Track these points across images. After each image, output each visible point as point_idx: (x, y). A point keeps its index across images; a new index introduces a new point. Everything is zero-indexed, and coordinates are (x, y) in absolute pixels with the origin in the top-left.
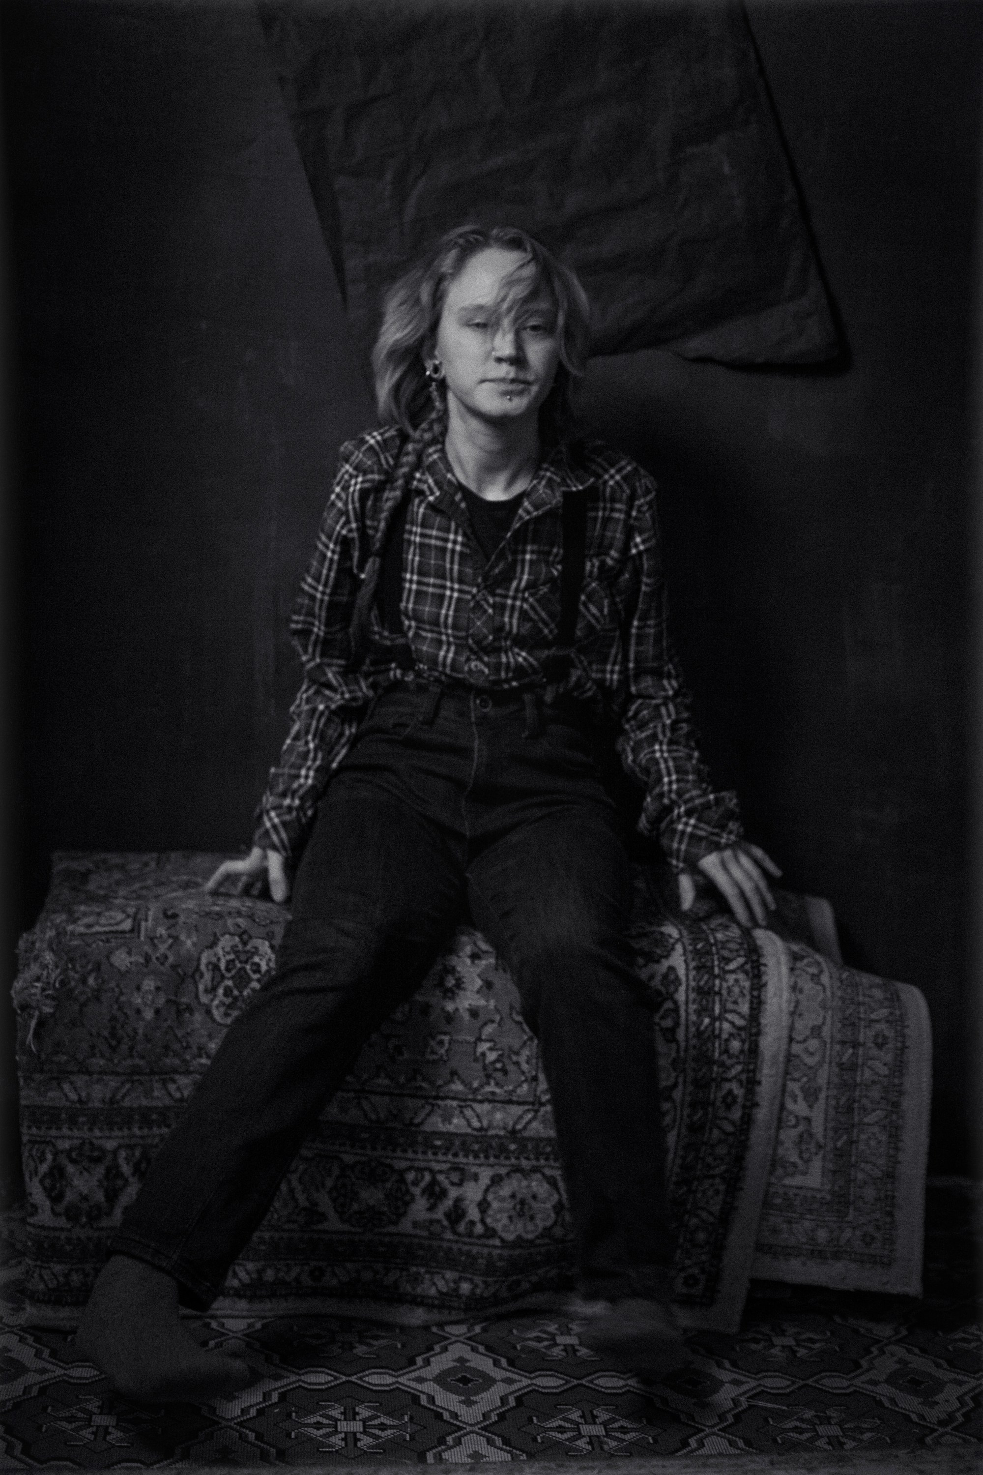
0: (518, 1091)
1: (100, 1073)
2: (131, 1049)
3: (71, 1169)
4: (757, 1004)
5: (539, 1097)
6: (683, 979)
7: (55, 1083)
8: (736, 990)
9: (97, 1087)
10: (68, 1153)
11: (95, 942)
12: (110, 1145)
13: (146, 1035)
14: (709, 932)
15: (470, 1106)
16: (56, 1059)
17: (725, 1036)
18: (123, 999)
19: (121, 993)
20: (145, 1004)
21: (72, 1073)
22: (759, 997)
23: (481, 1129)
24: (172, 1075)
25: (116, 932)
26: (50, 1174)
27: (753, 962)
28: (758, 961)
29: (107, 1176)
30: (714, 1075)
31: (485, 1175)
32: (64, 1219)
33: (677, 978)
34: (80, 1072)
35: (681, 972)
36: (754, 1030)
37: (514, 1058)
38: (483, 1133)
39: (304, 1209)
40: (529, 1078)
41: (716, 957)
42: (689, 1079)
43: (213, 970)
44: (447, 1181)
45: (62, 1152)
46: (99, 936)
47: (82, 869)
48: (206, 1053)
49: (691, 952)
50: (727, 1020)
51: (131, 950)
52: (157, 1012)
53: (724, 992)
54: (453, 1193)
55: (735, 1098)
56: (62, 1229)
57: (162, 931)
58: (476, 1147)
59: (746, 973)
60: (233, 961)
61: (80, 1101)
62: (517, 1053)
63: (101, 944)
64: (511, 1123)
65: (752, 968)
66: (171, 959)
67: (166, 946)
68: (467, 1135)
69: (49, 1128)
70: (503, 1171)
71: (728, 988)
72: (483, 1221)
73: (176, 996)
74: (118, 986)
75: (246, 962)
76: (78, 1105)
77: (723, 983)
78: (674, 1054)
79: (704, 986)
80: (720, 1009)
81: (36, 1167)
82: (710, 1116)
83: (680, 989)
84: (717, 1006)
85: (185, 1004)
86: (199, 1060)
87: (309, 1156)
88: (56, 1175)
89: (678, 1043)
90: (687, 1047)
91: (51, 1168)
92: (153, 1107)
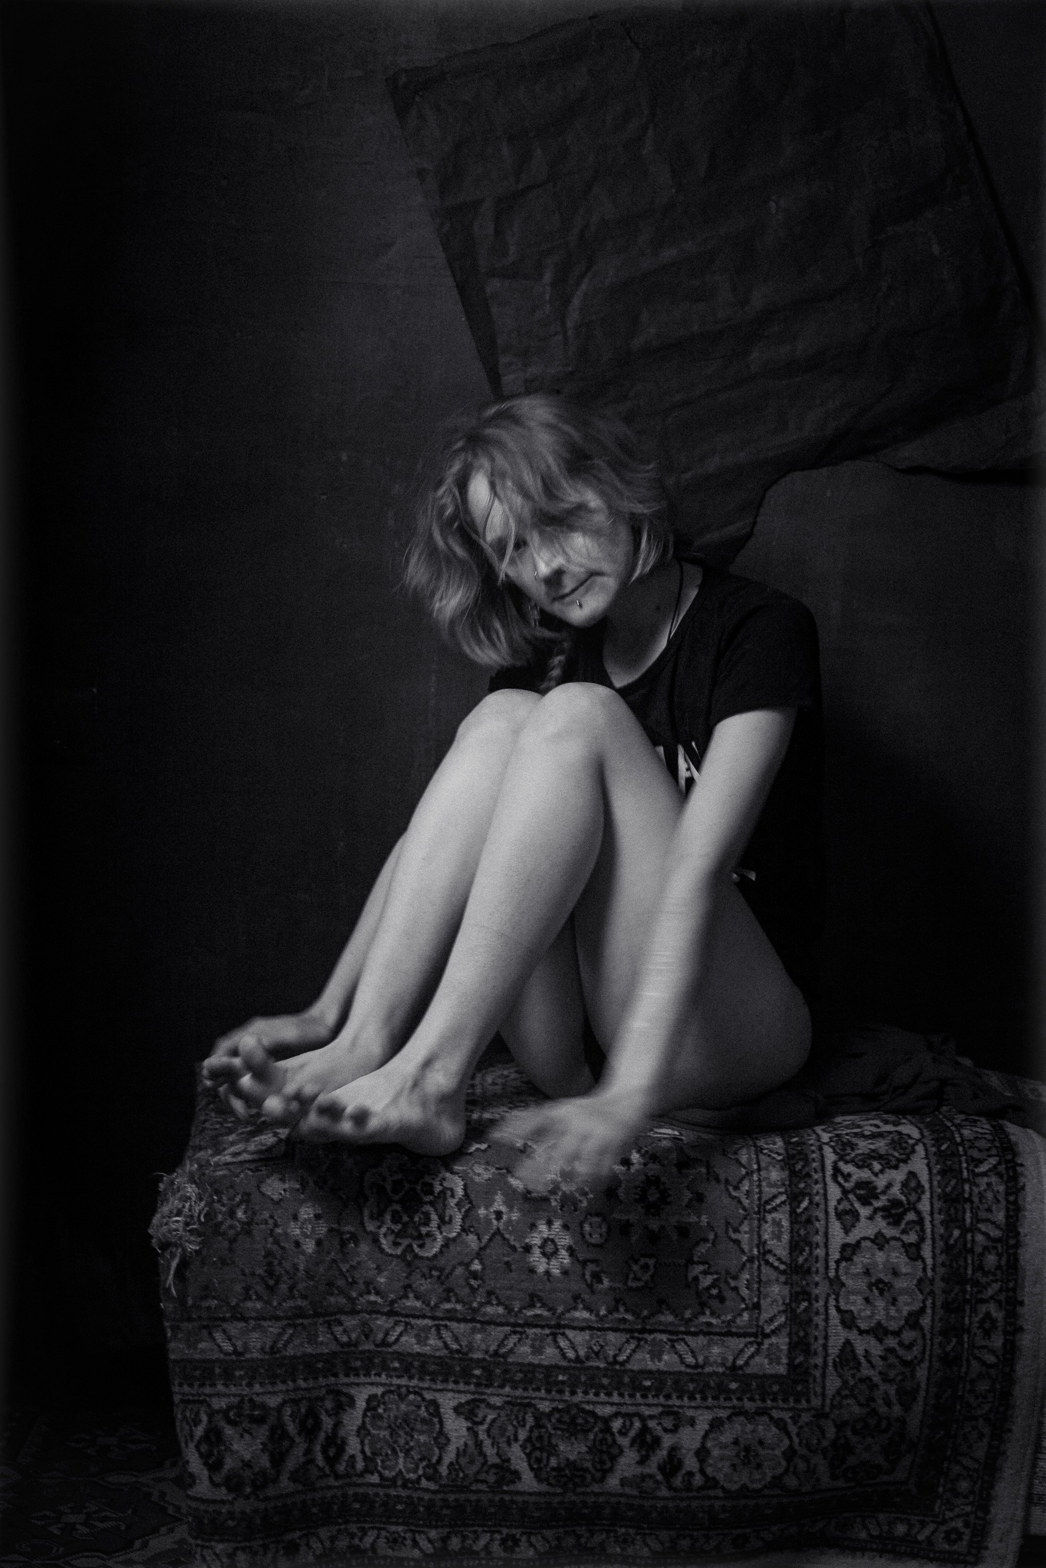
0: (738, 1321)
1: (256, 1319)
2: (291, 1289)
3: (229, 1431)
4: (1014, 1212)
5: (763, 1328)
6: (927, 1186)
7: (205, 1332)
8: (989, 1195)
9: (255, 1335)
10: (225, 1413)
11: (243, 1172)
13: (307, 1271)
14: (953, 1128)
15: (683, 1340)
16: (205, 1304)
17: (979, 1250)
18: (279, 1230)
19: (276, 1225)
20: (306, 1236)
21: (224, 1320)
22: (1015, 1202)
23: (696, 1366)
24: (338, 1317)
25: (267, 1159)
26: (206, 1438)
27: (1007, 1162)
28: (1012, 1160)
29: (271, 1437)
30: (968, 1297)
31: (703, 1419)
32: (224, 1490)
33: (919, 1185)
34: (234, 1318)
35: (924, 1178)
36: (1012, 1242)
37: (733, 1283)
38: (700, 1370)
39: (495, 1466)
40: (751, 1306)
41: (963, 1158)
42: (938, 1303)
43: (378, 1193)
44: (659, 1428)
45: (218, 1412)
48: (374, 1288)
49: (935, 1153)
50: (980, 1231)
51: (284, 1175)
52: (319, 1243)
53: (976, 1199)
54: (668, 1441)
55: (994, 1322)
56: (223, 1502)
58: (691, 1387)
59: (1000, 1175)
60: (401, 1181)
61: (235, 1352)
62: (735, 1278)
63: (250, 1173)
64: (731, 1358)
65: (1007, 1169)
66: (331, 1182)
67: (325, 1167)
68: (681, 1372)
69: (202, 1385)
70: (723, 1414)
71: (980, 1193)
72: (702, 1471)
73: (338, 1224)
74: (272, 1217)
75: (416, 1182)
76: (234, 1357)
77: (974, 1188)
78: (920, 1274)
79: (951, 1192)
80: (972, 1218)
81: (191, 1431)
82: (966, 1345)
83: (923, 1197)
84: (968, 1215)
85: (348, 1232)
86: (366, 1297)
87: (498, 1404)
88: (213, 1439)
89: (923, 1261)
90: (934, 1265)
91: (207, 1432)
92: (318, 1355)
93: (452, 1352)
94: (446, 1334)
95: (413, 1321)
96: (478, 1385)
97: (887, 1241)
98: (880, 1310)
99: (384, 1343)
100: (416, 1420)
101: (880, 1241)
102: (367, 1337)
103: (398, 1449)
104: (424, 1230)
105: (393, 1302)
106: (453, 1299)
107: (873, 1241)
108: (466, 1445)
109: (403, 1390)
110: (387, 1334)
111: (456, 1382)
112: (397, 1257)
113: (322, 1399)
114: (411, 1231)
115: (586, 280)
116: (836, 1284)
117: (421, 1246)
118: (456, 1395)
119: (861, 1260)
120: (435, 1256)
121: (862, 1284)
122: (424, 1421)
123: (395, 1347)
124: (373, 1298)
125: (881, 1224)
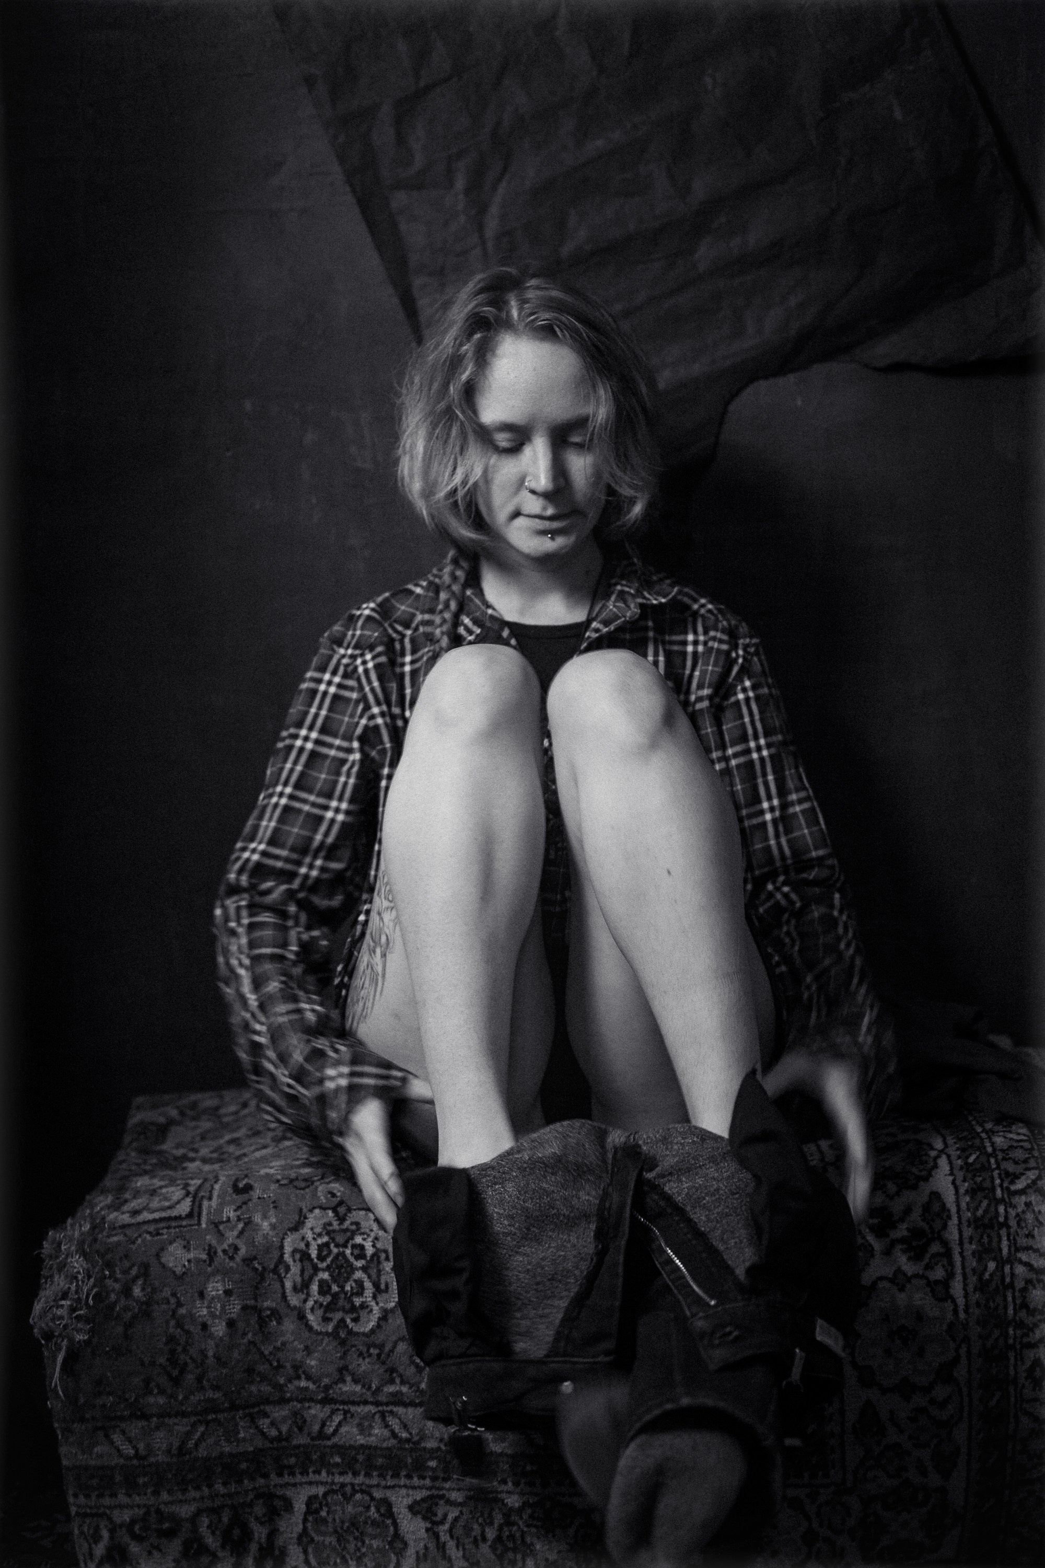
1: (161, 1416)
2: (199, 1379)
3: (135, 1548)
6: (954, 1210)
7: (101, 1434)
8: (1029, 1217)
9: (161, 1434)
10: (130, 1526)
11: (140, 1236)
12: (185, 1511)
13: (218, 1358)
14: (984, 1135)
16: (99, 1401)
17: (1020, 1284)
18: (182, 1311)
19: (179, 1304)
20: (213, 1315)
21: (122, 1419)
24: (262, 1407)
25: (170, 1219)
26: (108, 1556)
29: (186, 1553)
30: (1011, 1341)
33: (944, 1208)
34: (134, 1416)
35: (949, 1198)
41: (996, 1173)
42: (975, 1351)
43: (301, 1260)
45: (121, 1526)
46: (145, 1227)
47: (162, 1120)
48: (304, 1372)
49: (961, 1168)
50: (1021, 1262)
51: (188, 1242)
52: (231, 1324)
53: (1013, 1223)
57: (229, 1212)
60: (327, 1245)
61: (137, 1455)
63: (148, 1237)
66: (243, 1251)
67: (235, 1233)
69: (101, 1496)
71: (1017, 1215)
73: (256, 1300)
74: (174, 1294)
75: (345, 1246)
76: (135, 1462)
77: (1010, 1210)
78: (950, 1316)
79: (983, 1216)
80: (1010, 1247)
81: (90, 1549)
82: (1013, 1399)
83: (950, 1223)
84: (1005, 1243)
85: (268, 1308)
86: (296, 1383)
87: (460, 1500)
88: (117, 1557)
89: (954, 1301)
90: (967, 1306)
91: (109, 1550)
92: (240, 1454)
93: (401, 1440)
94: (393, 1421)
95: (353, 1409)
96: (434, 1479)
97: (909, 1280)
98: (905, 1363)
99: (321, 1435)
100: (365, 1523)
101: (900, 1280)
102: (301, 1429)
103: (348, 1557)
104: (357, 1301)
105: (327, 1388)
106: (398, 1381)
107: (892, 1281)
108: (426, 1548)
109: (348, 1489)
110: (323, 1425)
111: (409, 1477)
112: (327, 1334)
113: (251, 1505)
114: (341, 1302)
115: (504, 184)
117: (356, 1320)
118: (411, 1492)
120: (372, 1331)
121: (881, 1334)
122: (374, 1523)
123: (335, 1440)
124: (303, 1384)
125: (902, 1260)
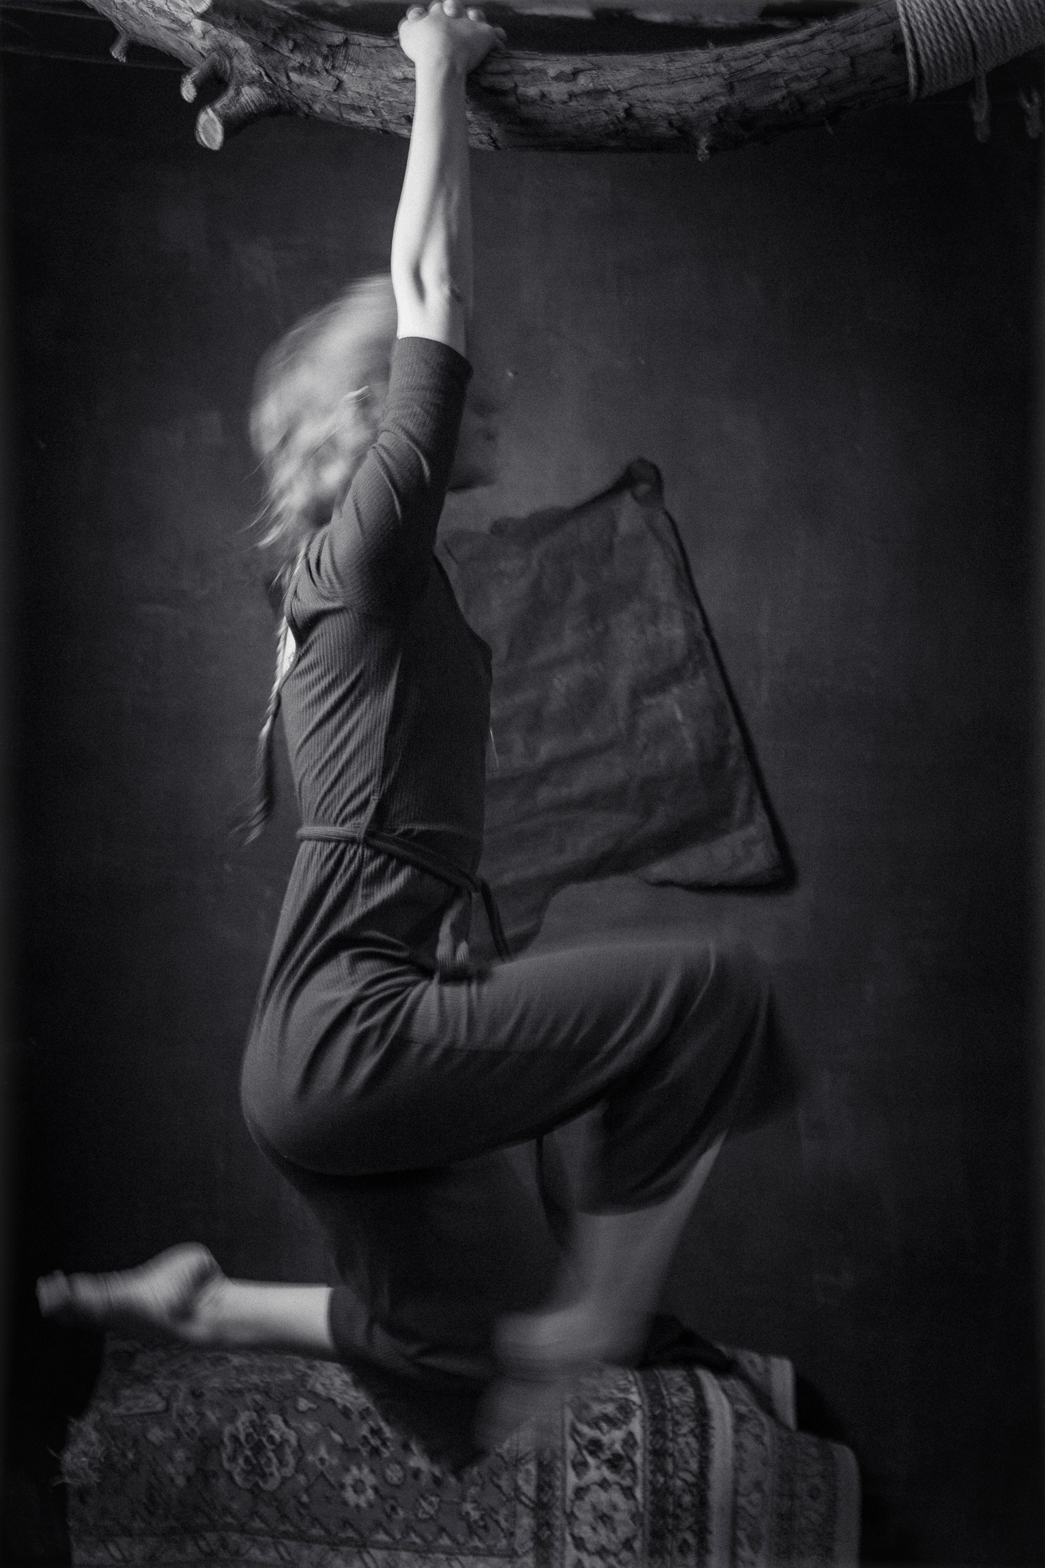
0: (498, 1545)
1: (140, 1535)
2: (166, 1513)
4: (705, 1461)
5: (516, 1550)
6: (641, 1444)
7: (102, 1544)
8: (687, 1451)
9: (140, 1547)
11: (133, 1422)
13: (178, 1500)
16: (102, 1524)
17: (678, 1492)
18: (159, 1469)
19: (157, 1464)
20: (178, 1473)
21: (116, 1535)
22: (706, 1456)
24: (202, 1533)
25: (152, 1413)
27: (702, 1425)
28: (706, 1424)
30: (669, 1527)
33: (635, 1443)
34: (123, 1534)
35: (638, 1436)
36: (703, 1486)
37: (495, 1517)
40: (508, 1534)
41: (670, 1422)
42: (647, 1532)
43: (234, 1441)
46: (137, 1417)
47: (131, 1349)
48: (229, 1512)
49: (649, 1417)
50: (679, 1478)
51: (164, 1427)
52: (189, 1479)
53: (677, 1453)
55: (689, 1546)
57: (190, 1409)
59: (695, 1436)
60: (251, 1433)
61: (124, 1560)
62: (497, 1513)
63: (139, 1424)
65: (701, 1431)
66: (198, 1433)
67: (194, 1422)
71: (680, 1449)
73: (203, 1464)
74: (154, 1458)
75: (262, 1436)
76: (123, 1564)
77: (676, 1445)
78: (633, 1510)
79: (658, 1448)
80: (673, 1468)
83: (637, 1451)
84: (670, 1466)
85: (211, 1470)
86: (223, 1518)
89: (636, 1499)
90: (644, 1503)
93: (286, 1562)
95: (258, 1538)
97: (610, 1484)
98: (603, 1536)
99: (238, 1553)
101: (604, 1484)
102: (224, 1548)
104: (267, 1470)
105: (243, 1523)
106: (288, 1523)
107: (599, 1485)
110: (239, 1546)
112: (246, 1489)
114: (257, 1470)
116: (571, 1517)
117: (265, 1482)
119: (590, 1498)
120: (275, 1490)
121: (589, 1517)
123: (245, 1557)
124: (229, 1519)
125: (607, 1473)
